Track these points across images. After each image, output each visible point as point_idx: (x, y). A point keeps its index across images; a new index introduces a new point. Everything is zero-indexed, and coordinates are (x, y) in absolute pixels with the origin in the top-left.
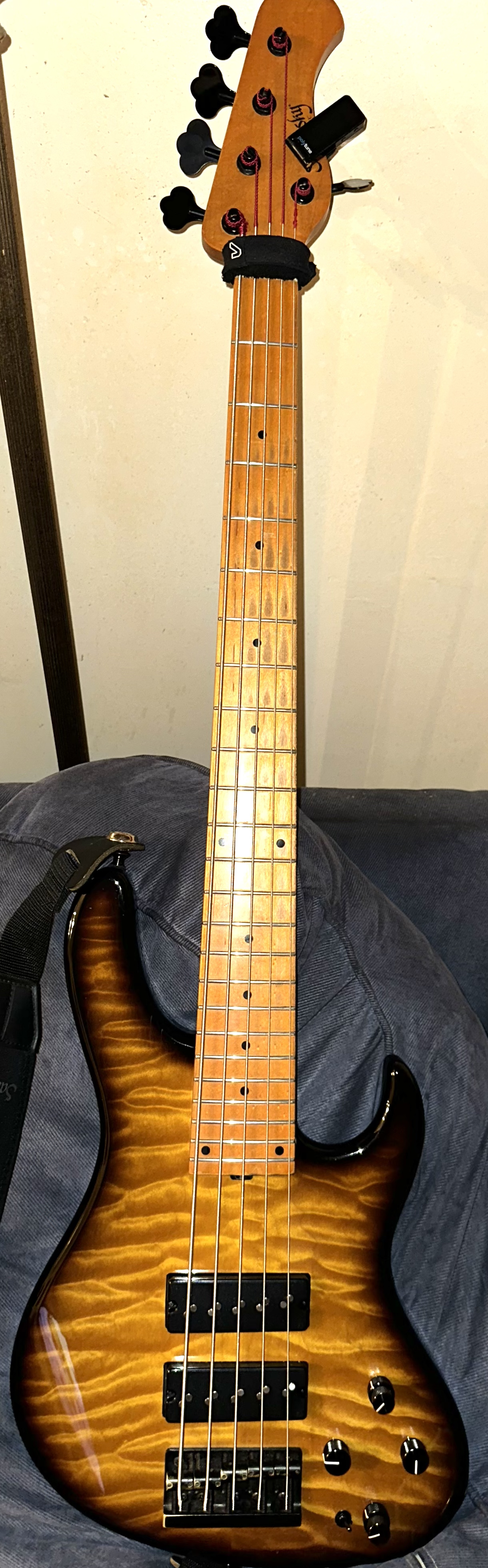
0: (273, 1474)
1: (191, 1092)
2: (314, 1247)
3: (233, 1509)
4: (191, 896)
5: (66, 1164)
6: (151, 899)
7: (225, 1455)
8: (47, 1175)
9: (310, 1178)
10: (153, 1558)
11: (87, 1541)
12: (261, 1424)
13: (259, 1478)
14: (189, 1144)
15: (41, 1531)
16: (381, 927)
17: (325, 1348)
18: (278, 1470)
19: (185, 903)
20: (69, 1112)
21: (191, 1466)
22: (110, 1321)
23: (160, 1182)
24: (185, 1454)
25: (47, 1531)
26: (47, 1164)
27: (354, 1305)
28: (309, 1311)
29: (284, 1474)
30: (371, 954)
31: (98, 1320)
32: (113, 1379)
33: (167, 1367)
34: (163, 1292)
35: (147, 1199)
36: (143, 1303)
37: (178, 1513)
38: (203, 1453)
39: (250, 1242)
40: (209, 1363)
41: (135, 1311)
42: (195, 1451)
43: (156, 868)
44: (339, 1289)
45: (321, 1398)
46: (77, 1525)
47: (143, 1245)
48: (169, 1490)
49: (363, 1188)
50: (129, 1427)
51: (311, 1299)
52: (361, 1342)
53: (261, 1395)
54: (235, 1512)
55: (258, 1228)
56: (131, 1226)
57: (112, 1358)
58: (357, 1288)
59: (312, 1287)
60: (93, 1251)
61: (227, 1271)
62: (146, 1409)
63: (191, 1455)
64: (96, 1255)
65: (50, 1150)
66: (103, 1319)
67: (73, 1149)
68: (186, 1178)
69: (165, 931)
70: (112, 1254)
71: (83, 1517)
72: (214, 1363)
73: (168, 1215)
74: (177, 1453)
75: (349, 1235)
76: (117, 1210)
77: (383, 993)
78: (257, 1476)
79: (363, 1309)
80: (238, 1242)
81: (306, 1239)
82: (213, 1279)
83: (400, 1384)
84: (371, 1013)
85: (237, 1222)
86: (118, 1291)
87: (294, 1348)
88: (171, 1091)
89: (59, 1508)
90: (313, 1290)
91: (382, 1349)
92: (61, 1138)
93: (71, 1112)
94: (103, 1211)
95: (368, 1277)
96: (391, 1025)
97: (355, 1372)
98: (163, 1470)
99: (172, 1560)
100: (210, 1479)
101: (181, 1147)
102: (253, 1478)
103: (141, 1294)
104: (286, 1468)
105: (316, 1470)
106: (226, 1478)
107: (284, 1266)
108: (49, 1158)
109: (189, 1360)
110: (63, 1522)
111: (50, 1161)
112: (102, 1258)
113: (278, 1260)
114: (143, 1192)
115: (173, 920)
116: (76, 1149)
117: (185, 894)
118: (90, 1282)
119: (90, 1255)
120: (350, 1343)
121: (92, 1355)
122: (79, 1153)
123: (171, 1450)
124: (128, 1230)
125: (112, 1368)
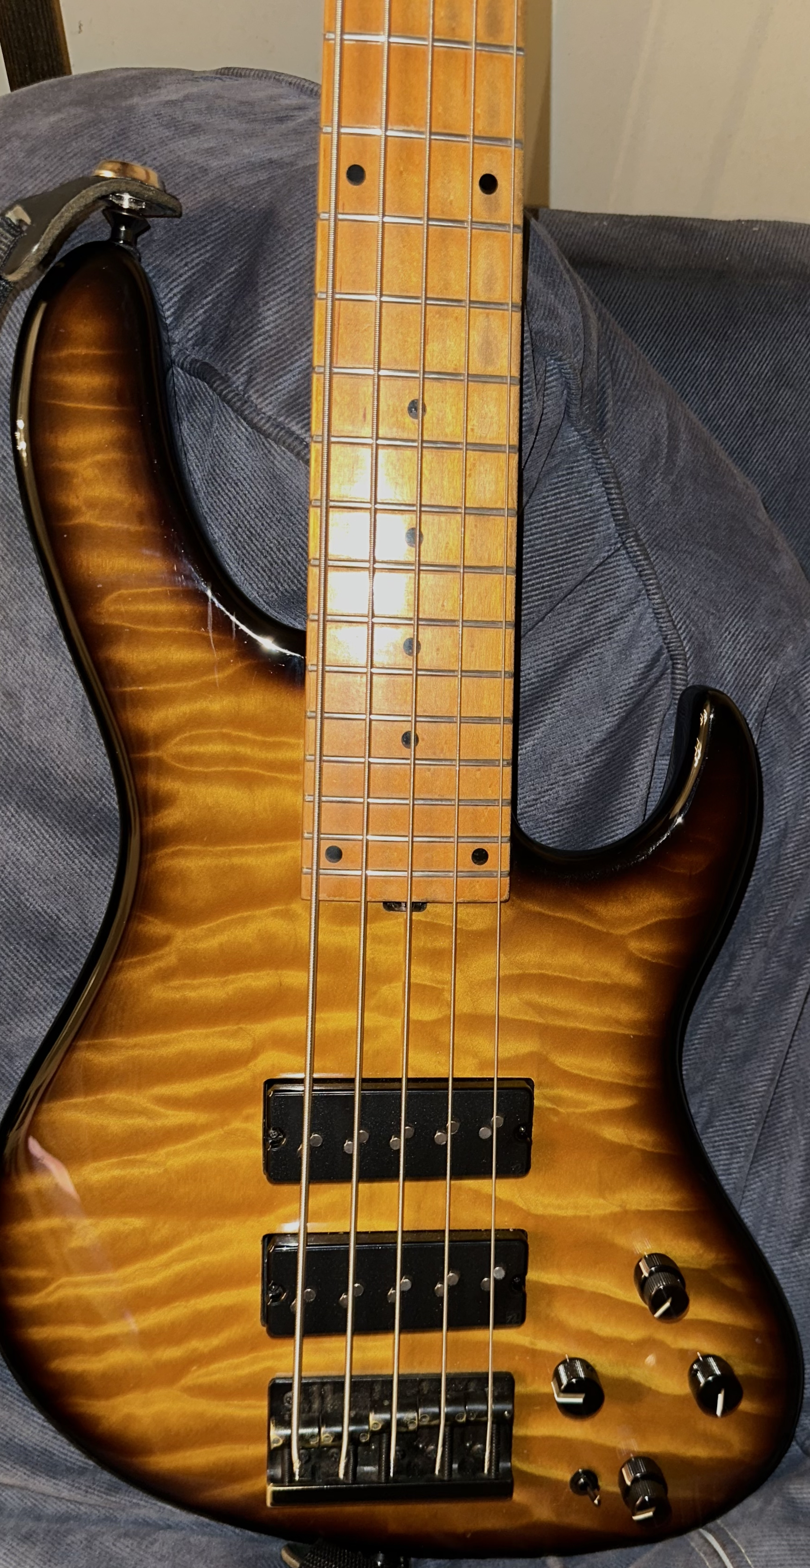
0: (464, 1419)
1: (302, 741)
2: (544, 1031)
3: (391, 1475)
4: (287, 330)
5: (65, 889)
6: (201, 341)
7: (377, 1388)
8: (28, 908)
9: (537, 909)
10: (250, 1553)
11: (135, 1522)
12: (444, 1336)
13: (438, 1426)
14: (299, 842)
15: (51, 1508)
16: (673, 449)
17: (559, 1207)
18: (474, 1411)
19: (273, 345)
20: (64, 794)
21: (316, 1406)
22: (156, 1164)
23: (245, 914)
24: (305, 1388)
25: (62, 1508)
26: (27, 888)
27: (614, 1133)
28: (530, 1144)
29: (484, 1419)
30: (652, 499)
31: (133, 1163)
32: (167, 1265)
33: (269, 1242)
34: (258, 1111)
35: (221, 945)
36: (220, 1131)
37: (292, 1482)
38: (338, 1385)
39: (422, 1024)
40: (348, 1234)
41: (205, 1145)
42: (322, 1383)
43: (209, 271)
44: (586, 1104)
45: (550, 1291)
46: (113, 1499)
47: (218, 1029)
48: (276, 1449)
49: (638, 927)
50: (198, 1345)
51: (534, 1124)
52: (624, 1196)
53: (443, 1288)
54: (395, 1479)
55: (438, 998)
56: (191, 994)
57: (164, 1229)
58: (622, 1103)
59: (536, 1102)
60: (118, 1040)
61: (379, 1075)
62: (231, 1315)
63: (315, 1388)
64: (121, 1047)
65: (30, 862)
66: (143, 1161)
67: (77, 861)
68: (296, 907)
69: (231, 407)
70: (153, 1046)
71: (123, 1485)
72: (357, 1233)
73: (262, 973)
74: (290, 1387)
75: (608, 1011)
76: (162, 964)
77: (673, 580)
78: (435, 1422)
79: (629, 1139)
80: (398, 1023)
81: (527, 1018)
82: (354, 1090)
83: (692, 1266)
84: (649, 617)
85: (396, 987)
86: (170, 1112)
87: (501, 1205)
88: (259, 738)
89: (82, 1471)
90: (539, 1108)
91: (662, 1207)
92: (51, 840)
93: (69, 794)
94: (133, 966)
95: (642, 1085)
96: (685, 643)
97: (612, 1246)
98: (265, 1412)
99: (285, 1555)
100: (352, 1428)
101: (284, 849)
102: (429, 1427)
103: (215, 1116)
104: (491, 1406)
105: (538, 1408)
106: (380, 1427)
107: (484, 1064)
108: (29, 876)
109: (309, 1231)
110: (89, 1496)
111: (32, 883)
112: (136, 1052)
113: (475, 1055)
114: (212, 933)
115: (249, 381)
116: (82, 860)
117: (272, 325)
118: (114, 1096)
119: (112, 1046)
120: (604, 1198)
121: (125, 1224)
122: (89, 868)
123: (277, 1381)
124: (185, 1001)
125: (165, 1245)
